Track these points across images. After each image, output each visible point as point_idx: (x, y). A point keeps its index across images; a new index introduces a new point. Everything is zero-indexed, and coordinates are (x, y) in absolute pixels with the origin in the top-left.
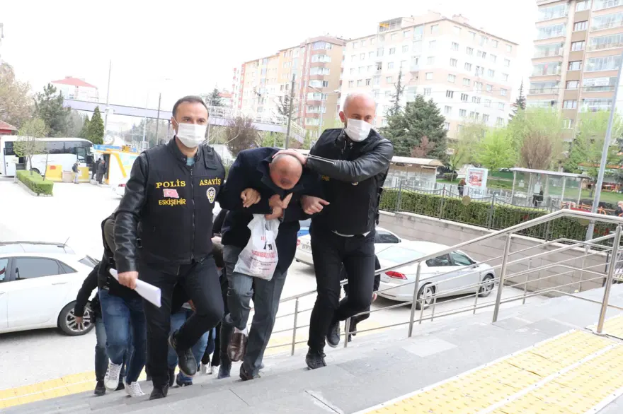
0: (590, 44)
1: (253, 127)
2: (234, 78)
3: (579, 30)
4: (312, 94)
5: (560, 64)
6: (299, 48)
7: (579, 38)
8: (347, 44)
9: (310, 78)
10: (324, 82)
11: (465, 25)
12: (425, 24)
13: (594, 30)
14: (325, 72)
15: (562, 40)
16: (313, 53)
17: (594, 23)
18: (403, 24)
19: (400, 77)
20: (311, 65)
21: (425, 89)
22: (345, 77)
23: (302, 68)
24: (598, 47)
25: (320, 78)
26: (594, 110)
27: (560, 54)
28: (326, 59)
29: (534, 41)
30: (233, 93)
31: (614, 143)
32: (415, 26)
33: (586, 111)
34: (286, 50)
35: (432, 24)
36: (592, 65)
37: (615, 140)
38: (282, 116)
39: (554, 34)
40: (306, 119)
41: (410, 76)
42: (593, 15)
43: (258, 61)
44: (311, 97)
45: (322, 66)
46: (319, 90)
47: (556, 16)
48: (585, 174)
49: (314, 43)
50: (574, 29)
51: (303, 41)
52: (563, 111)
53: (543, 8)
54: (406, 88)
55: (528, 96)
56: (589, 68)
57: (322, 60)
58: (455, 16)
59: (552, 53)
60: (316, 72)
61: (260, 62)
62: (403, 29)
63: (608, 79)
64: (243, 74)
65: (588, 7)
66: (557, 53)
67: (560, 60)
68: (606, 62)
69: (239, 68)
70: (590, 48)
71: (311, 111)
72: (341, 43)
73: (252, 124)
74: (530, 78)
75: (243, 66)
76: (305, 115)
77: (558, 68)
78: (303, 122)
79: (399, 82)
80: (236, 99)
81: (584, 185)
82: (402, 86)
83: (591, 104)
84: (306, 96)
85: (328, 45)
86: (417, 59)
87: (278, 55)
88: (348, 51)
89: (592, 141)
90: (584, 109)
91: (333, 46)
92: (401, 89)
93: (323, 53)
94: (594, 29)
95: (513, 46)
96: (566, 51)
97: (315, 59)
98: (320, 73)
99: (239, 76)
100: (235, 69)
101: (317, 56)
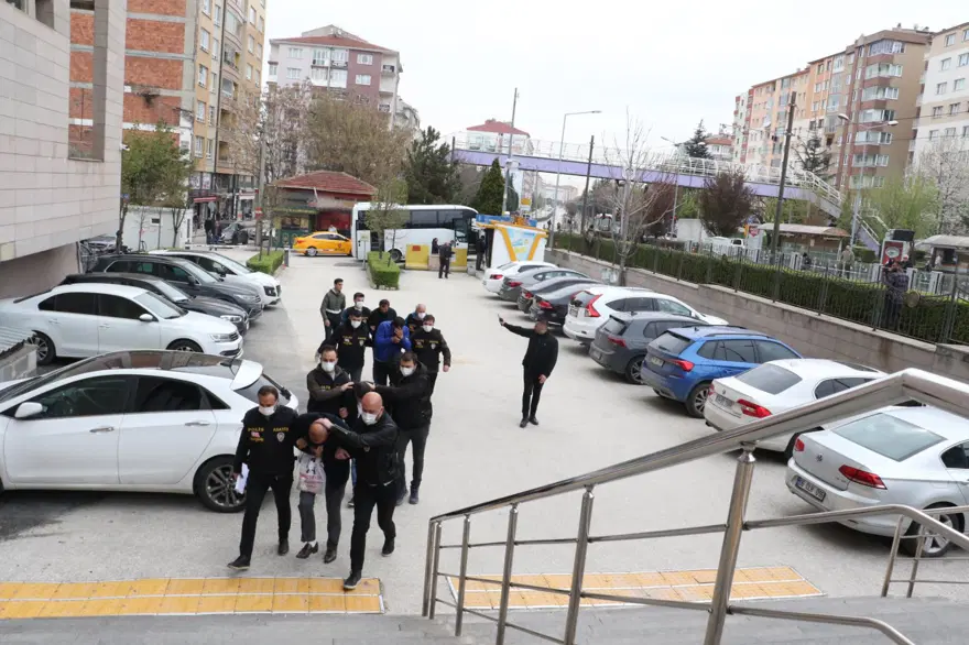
1: (747, 188)
2: (736, 113)
4: (865, 133)
6: (843, 58)
8: (934, 41)
9: (861, 106)
10: (887, 112)
14: (889, 95)
16: (868, 63)
20: (865, 83)
22: (928, 99)
23: (847, 91)
25: (880, 105)
28: (894, 72)
30: (733, 137)
34: (822, 60)
38: (804, 172)
40: (851, 179)
43: (774, 82)
44: (861, 138)
45: (884, 83)
46: (876, 127)
49: (871, 44)
51: (852, 43)
57: (884, 73)
60: (872, 95)
61: (778, 84)
64: (749, 106)
69: (745, 97)
71: (861, 164)
72: (923, 39)
75: (751, 92)
76: (851, 171)
78: (847, 184)
80: (738, 148)
84: (854, 137)
85: (896, 46)
87: (808, 70)
88: (934, 56)
91: (906, 46)
93: (887, 61)
97: (873, 73)
98: (879, 97)
99: (743, 109)
100: (738, 99)
101: (876, 66)
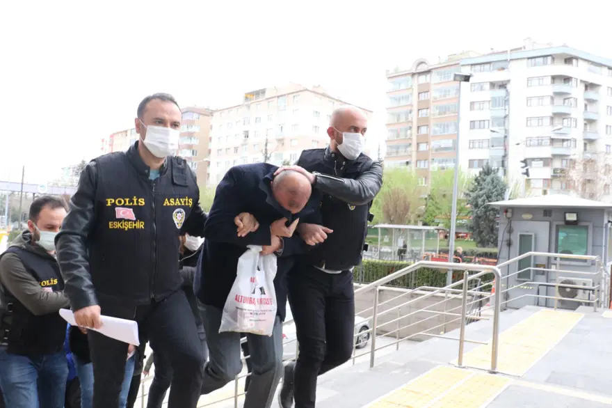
0: (433, 111)
2: (102, 149)
3: (423, 99)
5: (410, 128)
7: (424, 106)
8: (215, 114)
10: (193, 152)
11: (323, 95)
12: (289, 94)
13: (435, 100)
14: (194, 142)
15: (409, 108)
17: (434, 94)
18: (267, 95)
19: (266, 145)
21: (291, 155)
22: (213, 146)
24: (440, 114)
25: (189, 147)
26: (443, 168)
27: (410, 119)
28: (195, 129)
29: (387, 109)
31: (462, 196)
32: (278, 97)
33: (436, 170)
35: (294, 95)
36: (437, 129)
37: (463, 194)
39: (403, 103)
41: (276, 143)
42: (433, 87)
43: (126, 131)
45: (190, 135)
46: (189, 159)
47: (403, 86)
48: (441, 226)
50: (419, 98)
52: (417, 170)
53: (394, 80)
54: (273, 154)
55: (385, 158)
56: (435, 132)
57: (190, 130)
58: (314, 87)
59: (403, 119)
60: (185, 141)
61: (129, 133)
62: (267, 99)
63: (451, 141)
64: (111, 145)
65: (428, 81)
66: (407, 119)
67: (410, 125)
68: (448, 126)
69: (108, 139)
70: (434, 115)
72: (210, 113)
74: (386, 141)
75: (112, 136)
77: (409, 132)
79: (266, 149)
81: (442, 236)
82: (269, 153)
83: (439, 163)
85: (195, 116)
86: (282, 127)
88: (215, 120)
89: (444, 196)
90: (433, 168)
91: (201, 116)
92: (268, 156)
93: (191, 123)
94: (435, 98)
95: (369, 113)
96: (414, 117)
98: (189, 142)
99: (106, 147)
100: (103, 140)
101: (186, 126)
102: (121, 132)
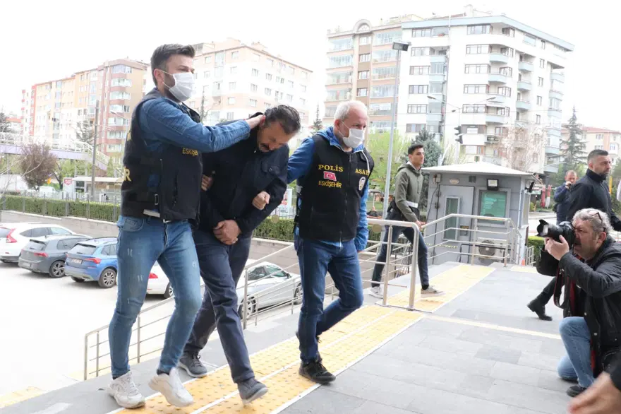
0: (373, 73)
1: (51, 154)
2: (23, 101)
3: (364, 61)
4: (113, 119)
5: (350, 90)
6: (96, 72)
7: (364, 68)
9: (110, 102)
10: (125, 107)
11: (263, 52)
12: (226, 50)
13: (376, 62)
14: (126, 97)
15: (350, 69)
16: (112, 77)
17: (375, 56)
18: (204, 50)
19: (203, 102)
20: (111, 89)
21: (228, 114)
23: (101, 92)
24: (380, 77)
25: (121, 102)
26: (381, 132)
27: (350, 81)
28: (127, 83)
29: (327, 69)
30: (22, 118)
31: (398, 160)
32: (216, 53)
33: (374, 133)
34: (83, 72)
35: (233, 51)
36: (376, 92)
37: (399, 158)
39: (343, 64)
40: (108, 147)
41: (213, 101)
42: (374, 49)
43: (51, 83)
44: (111, 121)
45: (122, 90)
46: (120, 115)
47: (344, 47)
48: (377, 189)
49: (113, 66)
50: (359, 60)
51: (102, 64)
53: (333, 40)
54: (209, 113)
55: (324, 119)
56: (374, 95)
57: (122, 84)
58: (253, 44)
59: (342, 81)
60: (116, 96)
61: (54, 84)
62: (204, 55)
63: (390, 104)
64: (34, 97)
65: (370, 42)
66: (347, 81)
67: (350, 87)
68: (387, 89)
69: (29, 90)
70: (374, 77)
71: (113, 137)
72: (143, 67)
73: (50, 152)
74: (325, 102)
75: (34, 87)
76: (107, 141)
77: (348, 93)
78: (105, 149)
79: (202, 107)
80: (27, 125)
81: (378, 199)
82: (205, 111)
83: (378, 126)
84: (107, 120)
85: (128, 69)
86: (219, 85)
87: (73, 77)
89: (381, 159)
90: (372, 131)
91: (133, 69)
92: (205, 114)
93: (123, 77)
94: (376, 61)
95: (309, 73)
96: (354, 78)
97: (115, 83)
98: (120, 97)
99: (29, 99)
100: (24, 92)
101: (117, 80)
102: (46, 83)
